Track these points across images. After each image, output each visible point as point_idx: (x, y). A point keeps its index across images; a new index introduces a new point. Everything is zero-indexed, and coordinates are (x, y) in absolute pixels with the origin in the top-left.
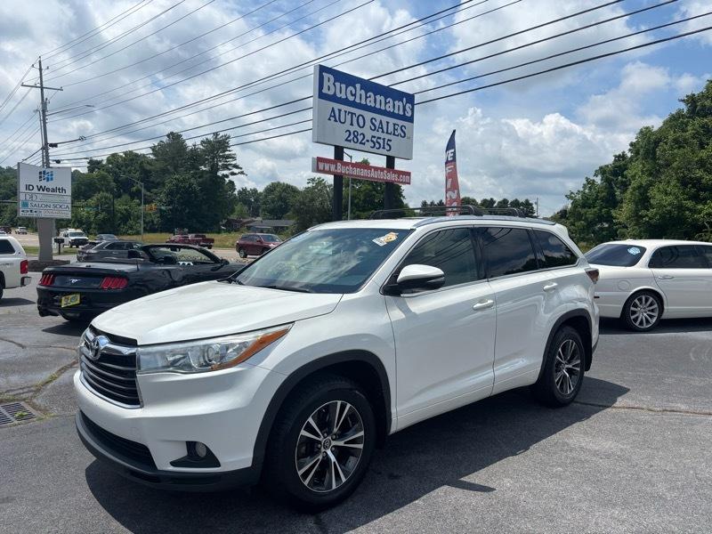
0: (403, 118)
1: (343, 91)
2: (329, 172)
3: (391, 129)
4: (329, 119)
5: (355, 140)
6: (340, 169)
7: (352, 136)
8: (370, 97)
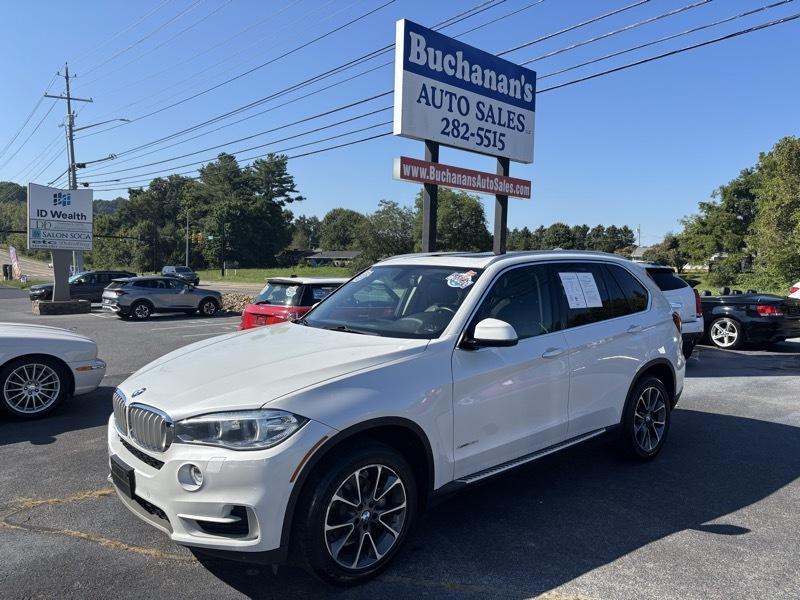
0: (521, 103)
1: (439, 62)
2: (418, 179)
3: (504, 119)
4: (419, 101)
5: (456, 134)
6: (434, 175)
7: (451, 127)
8: (476, 71)
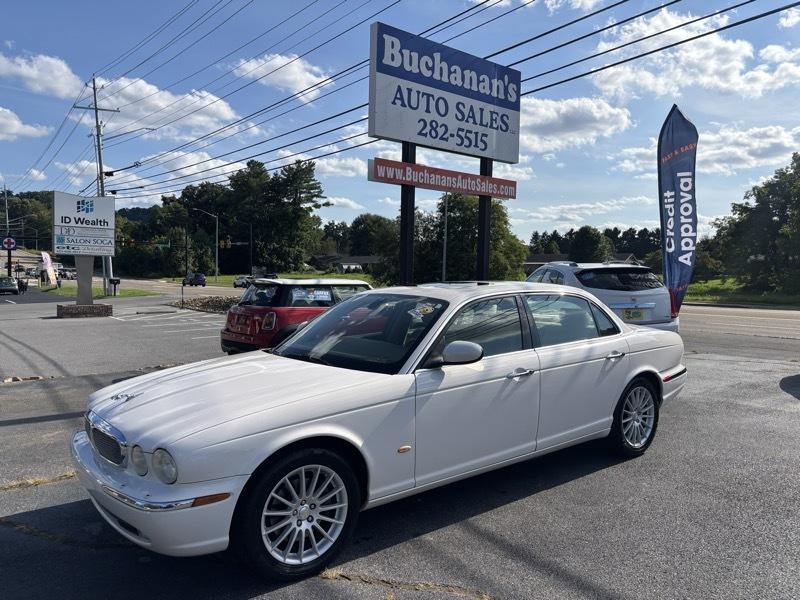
0: (504, 103)
1: (414, 63)
3: (487, 119)
4: (394, 103)
5: (434, 135)
6: (410, 176)
7: (428, 128)
8: (455, 72)
